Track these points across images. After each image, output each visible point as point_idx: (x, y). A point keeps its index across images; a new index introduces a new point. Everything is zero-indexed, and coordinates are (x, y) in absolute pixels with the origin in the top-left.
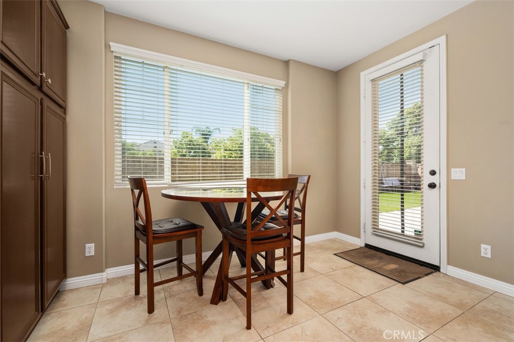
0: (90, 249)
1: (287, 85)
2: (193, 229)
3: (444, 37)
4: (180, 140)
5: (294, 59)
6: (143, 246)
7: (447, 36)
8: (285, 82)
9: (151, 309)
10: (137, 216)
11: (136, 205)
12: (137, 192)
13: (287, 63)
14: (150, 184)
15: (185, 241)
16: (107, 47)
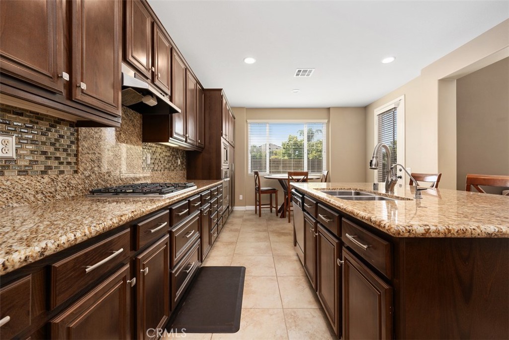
0: (241, 197)
1: (329, 121)
2: (273, 191)
3: (403, 96)
4: (287, 142)
5: (333, 106)
6: (258, 194)
7: (405, 95)
8: (327, 120)
9: (260, 216)
10: (256, 184)
11: (256, 181)
12: (256, 176)
13: (329, 109)
14: (260, 174)
15: (273, 194)
16: (247, 121)
